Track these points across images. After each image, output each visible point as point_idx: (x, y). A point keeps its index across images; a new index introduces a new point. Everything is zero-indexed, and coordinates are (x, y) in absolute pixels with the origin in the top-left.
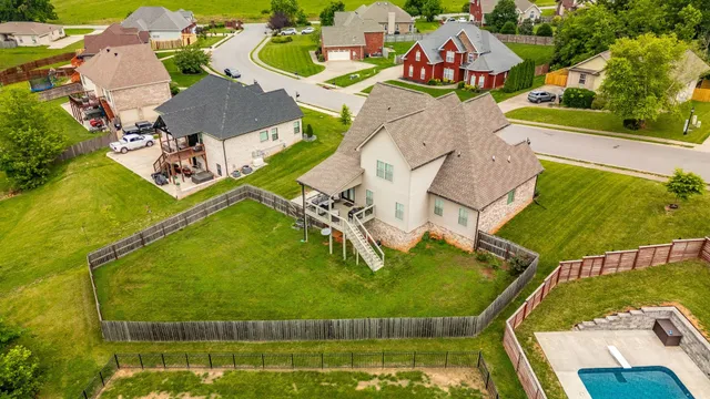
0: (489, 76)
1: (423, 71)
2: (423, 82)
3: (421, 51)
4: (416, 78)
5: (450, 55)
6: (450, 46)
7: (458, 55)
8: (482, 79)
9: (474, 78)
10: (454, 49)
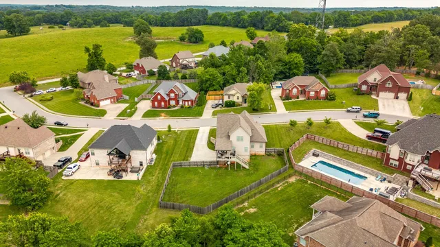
0: (192, 101)
1: (163, 104)
2: (164, 108)
3: (160, 95)
4: (159, 106)
5: (172, 95)
6: (172, 91)
7: (176, 95)
8: (190, 103)
9: (186, 103)
10: (174, 92)
